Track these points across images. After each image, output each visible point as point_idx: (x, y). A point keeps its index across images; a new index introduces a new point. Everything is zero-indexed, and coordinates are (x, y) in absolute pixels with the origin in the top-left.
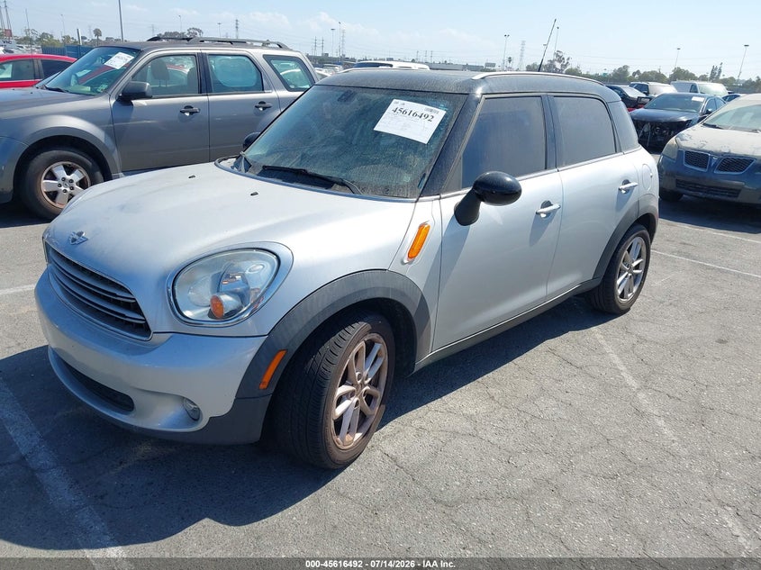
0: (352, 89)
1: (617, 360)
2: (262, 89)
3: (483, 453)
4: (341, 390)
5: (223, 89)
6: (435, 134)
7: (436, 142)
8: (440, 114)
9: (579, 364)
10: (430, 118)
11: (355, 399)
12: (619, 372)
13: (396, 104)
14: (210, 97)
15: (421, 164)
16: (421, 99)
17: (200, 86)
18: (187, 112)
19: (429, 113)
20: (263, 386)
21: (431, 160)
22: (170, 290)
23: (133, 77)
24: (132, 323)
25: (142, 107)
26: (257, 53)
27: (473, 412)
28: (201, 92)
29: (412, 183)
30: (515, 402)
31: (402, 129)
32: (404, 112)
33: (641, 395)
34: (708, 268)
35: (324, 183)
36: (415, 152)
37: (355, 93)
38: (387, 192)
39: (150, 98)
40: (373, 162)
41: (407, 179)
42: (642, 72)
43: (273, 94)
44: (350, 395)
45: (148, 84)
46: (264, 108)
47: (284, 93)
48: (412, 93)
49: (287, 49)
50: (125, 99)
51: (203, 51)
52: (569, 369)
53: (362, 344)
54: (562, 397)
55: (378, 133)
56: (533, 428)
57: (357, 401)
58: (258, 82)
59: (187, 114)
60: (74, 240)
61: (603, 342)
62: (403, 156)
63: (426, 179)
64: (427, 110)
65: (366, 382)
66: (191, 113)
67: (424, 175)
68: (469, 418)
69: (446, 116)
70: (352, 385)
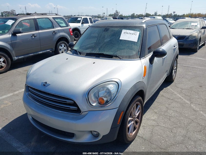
0: (107, 27)
1: (180, 96)
2: (53, 28)
3: (164, 130)
4: (129, 119)
5: (42, 29)
6: (138, 39)
7: (140, 41)
8: (138, 33)
9: (171, 98)
10: (135, 34)
11: (133, 122)
12: (182, 99)
13: (124, 31)
14: (39, 31)
15: (138, 48)
16: (131, 29)
17: (36, 28)
18: (33, 36)
19: (135, 33)
20: (118, 123)
21: (140, 46)
22: (87, 98)
23: (16, 27)
24: (72, 110)
25: (20, 36)
26: (51, 17)
27: (154, 118)
28: (36, 30)
29: (136, 54)
30: (163, 113)
31: (128, 38)
32: (127, 33)
33: (192, 105)
34: (185, 66)
35: (110, 57)
36: (134, 44)
37: (109, 29)
38: (130, 58)
39: (22, 33)
40: (123, 49)
41: (134, 53)
42: (138, 15)
43: (57, 29)
44: (132, 120)
45: (21, 29)
46: (55, 33)
47: (60, 28)
48: (128, 27)
49: (58, 15)
50: (14, 34)
51: (35, 18)
52: (170, 101)
53: (135, 105)
54: (173, 109)
55: (121, 40)
56: (172, 120)
57: (133, 123)
58: (52, 26)
59: (33, 37)
60: (44, 85)
61: (173, 91)
62: (131, 46)
63: (140, 52)
64: (134, 32)
65: (136, 117)
66: (34, 37)
67: (139, 51)
68: (154, 120)
69: (140, 33)
70: (132, 118)
